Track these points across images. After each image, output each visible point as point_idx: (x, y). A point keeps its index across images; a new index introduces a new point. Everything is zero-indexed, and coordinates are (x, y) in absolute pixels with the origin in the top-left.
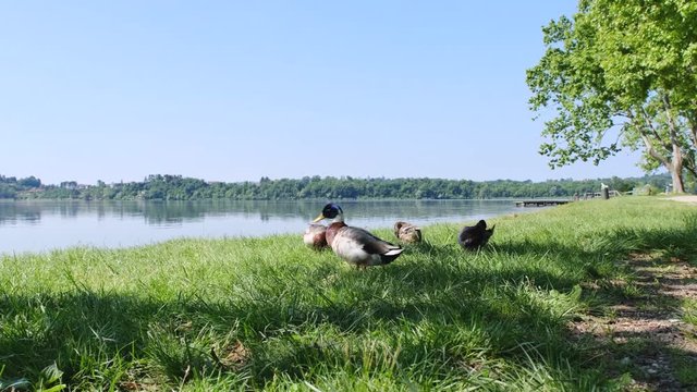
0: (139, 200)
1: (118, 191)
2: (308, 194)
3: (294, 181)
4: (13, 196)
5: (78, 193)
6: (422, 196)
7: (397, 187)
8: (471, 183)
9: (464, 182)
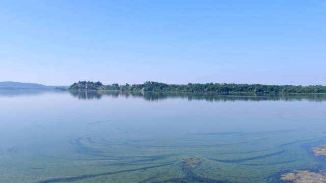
0: (142, 91)
1: (134, 87)
2: (209, 90)
3: (203, 85)
4: (95, 89)
5: (119, 88)
6: (257, 91)
7: (246, 88)
8: (278, 86)
9: (275, 86)
